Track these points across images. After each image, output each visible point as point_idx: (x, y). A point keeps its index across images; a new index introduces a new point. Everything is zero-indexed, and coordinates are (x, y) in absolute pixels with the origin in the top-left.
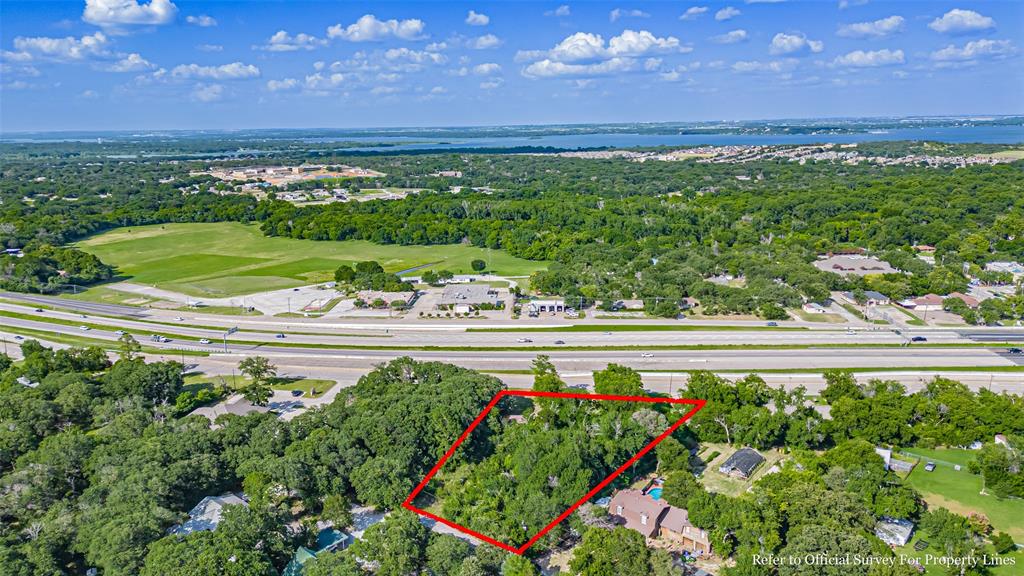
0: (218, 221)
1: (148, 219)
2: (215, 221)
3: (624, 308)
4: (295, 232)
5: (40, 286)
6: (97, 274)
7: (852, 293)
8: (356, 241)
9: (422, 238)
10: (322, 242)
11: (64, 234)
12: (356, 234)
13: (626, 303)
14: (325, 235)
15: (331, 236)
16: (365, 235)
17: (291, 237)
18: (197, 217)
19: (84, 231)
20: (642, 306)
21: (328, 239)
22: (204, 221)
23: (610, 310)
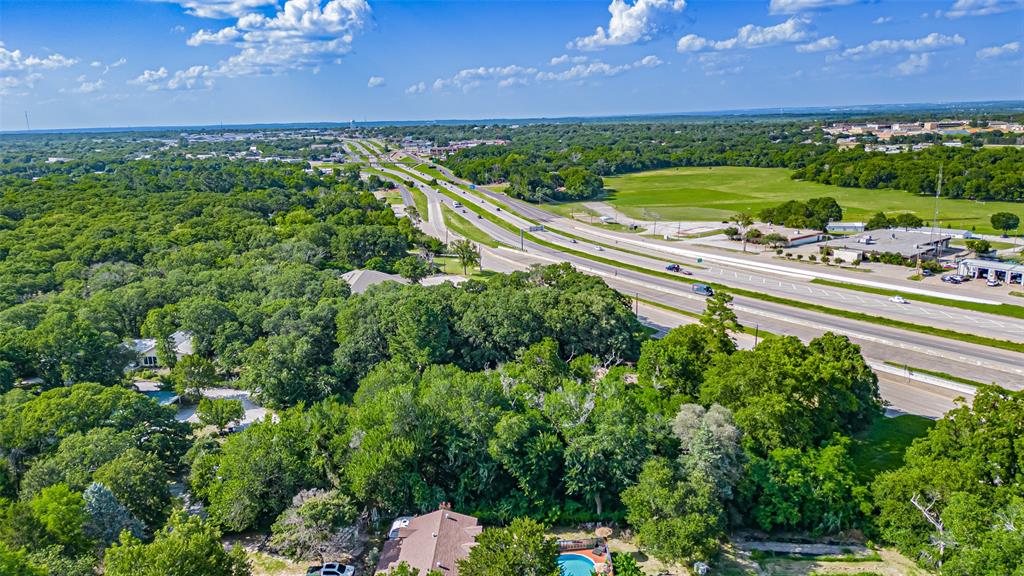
0: (772, 166)
1: (706, 161)
2: (769, 166)
4: (823, 176)
5: (527, 194)
6: (582, 191)
8: (892, 190)
9: (978, 189)
10: (848, 189)
11: (617, 166)
12: (894, 182)
14: (853, 182)
15: (861, 184)
16: (903, 182)
17: (818, 181)
18: (752, 160)
19: (639, 166)
21: (857, 186)
22: (757, 166)
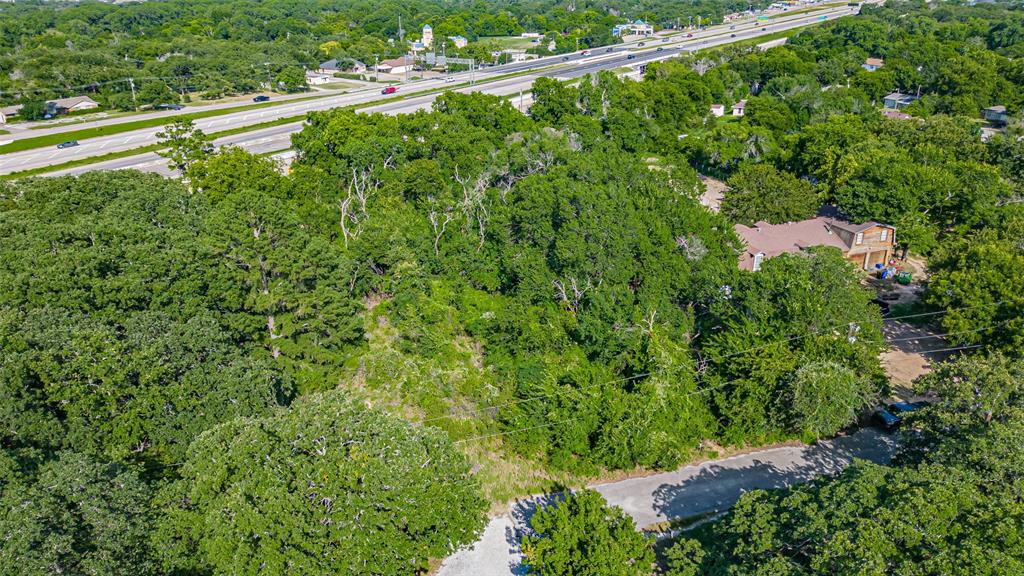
3: (63, 111)
7: (334, 61)
13: (60, 103)
20: (95, 104)
23: (42, 116)
